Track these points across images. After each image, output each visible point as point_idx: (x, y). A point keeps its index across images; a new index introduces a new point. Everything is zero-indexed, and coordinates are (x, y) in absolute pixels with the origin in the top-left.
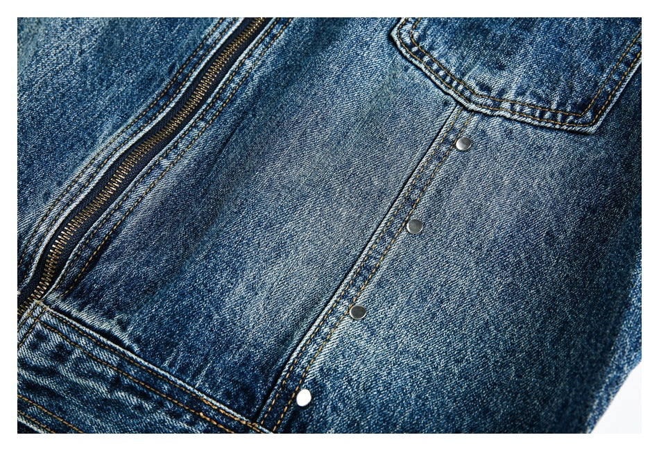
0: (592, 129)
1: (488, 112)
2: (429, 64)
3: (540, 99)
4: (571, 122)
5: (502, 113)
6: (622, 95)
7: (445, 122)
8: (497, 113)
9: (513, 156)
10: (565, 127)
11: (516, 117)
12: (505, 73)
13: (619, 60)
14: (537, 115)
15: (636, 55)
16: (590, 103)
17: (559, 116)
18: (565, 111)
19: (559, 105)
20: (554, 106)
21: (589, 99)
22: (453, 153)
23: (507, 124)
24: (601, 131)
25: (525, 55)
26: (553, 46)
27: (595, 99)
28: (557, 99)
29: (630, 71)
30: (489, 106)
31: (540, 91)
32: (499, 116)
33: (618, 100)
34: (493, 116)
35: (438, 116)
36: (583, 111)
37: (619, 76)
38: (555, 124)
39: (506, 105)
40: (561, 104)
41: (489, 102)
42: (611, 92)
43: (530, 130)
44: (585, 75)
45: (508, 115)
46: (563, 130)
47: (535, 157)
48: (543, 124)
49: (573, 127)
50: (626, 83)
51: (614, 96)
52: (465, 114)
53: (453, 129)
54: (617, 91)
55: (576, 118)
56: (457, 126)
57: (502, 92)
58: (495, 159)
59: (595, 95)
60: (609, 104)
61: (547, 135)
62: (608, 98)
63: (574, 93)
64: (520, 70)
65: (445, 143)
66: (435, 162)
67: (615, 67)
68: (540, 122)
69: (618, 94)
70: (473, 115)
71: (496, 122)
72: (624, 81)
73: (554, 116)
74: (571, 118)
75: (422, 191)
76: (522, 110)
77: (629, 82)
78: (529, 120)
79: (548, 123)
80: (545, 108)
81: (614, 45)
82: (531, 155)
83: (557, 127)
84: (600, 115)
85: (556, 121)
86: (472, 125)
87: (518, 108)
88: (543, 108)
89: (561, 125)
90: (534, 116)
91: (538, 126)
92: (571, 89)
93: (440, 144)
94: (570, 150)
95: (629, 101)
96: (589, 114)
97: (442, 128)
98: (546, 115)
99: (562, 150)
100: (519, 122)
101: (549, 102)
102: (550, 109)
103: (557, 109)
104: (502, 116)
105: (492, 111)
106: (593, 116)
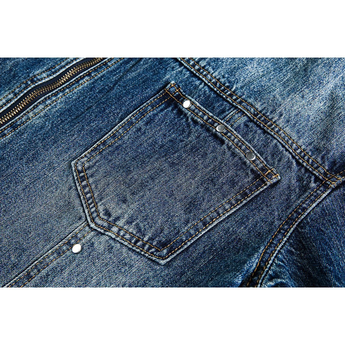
0: (163, 262)
1: (102, 231)
2: (84, 187)
3: (139, 230)
4: (152, 253)
5: (110, 234)
6: (192, 244)
7: (74, 230)
8: (107, 233)
9: (107, 264)
10: (147, 255)
11: (118, 239)
12: (124, 206)
13: (201, 219)
14: (133, 241)
15: (213, 220)
16: (169, 244)
17: (147, 247)
18: (152, 244)
19: (150, 239)
20: (146, 239)
21: (170, 241)
22: (68, 253)
23: (111, 242)
24: (168, 265)
25: (142, 197)
26: (165, 195)
27: (173, 242)
28: (150, 235)
29: (204, 230)
30: (104, 227)
31: (141, 225)
32: (107, 235)
33: (188, 247)
34: (104, 234)
35: (71, 225)
36: (163, 247)
37: (195, 231)
38: (142, 251)
39: (115, 229)
40: (151, 239)
41: (105, 224)
42: (185, 241)
43: (124, 250)
44: (174, 224)
45: (114, 236)
46: (145, 256)
47: (120, 269)
48: (134, 248)
49: (152, 256)
50: (197, 238)
51: (186, 244)
52: (87, 228)
53: (76, 236)
54: (189, 241)
55: (157, 251)
56: (79, 235)
57: (118, 219)
58: (93, 263)
59: (175, 239)
60: (180, 248)
61: (134, 257)
62: (181, 244)
63: (162, 234)
64: (134, 206)
65: (67, 244)
66: (55, 255)
67: (196, 224)
68: (133, 247)
69: (189, 244)
70: (92, 231)
71: (104, 238)
72: (196, 236)
73: (144, 245)
74: (153, 250)
75: (39, 271)
76: (124, 235)
77: (200, 237)
78: (126, 243)
79: (138, 249)
80: (140, 238)
81: (203, 207)
82: (118, 267)
83: (142, 253)
84: (172, 254)
85: (144, 249)
86: (88, 237)
87: (122, 233)
88: (139, 238)
89: (146, 253)
90: (131, 242)
91: (131, 249)
92: (162, 231)
93: (64, 244)
94: (144, 272)
95: (196, 250)
96: (165, 251)
97: (70, 234)
98: (139, 243)
99: (139, 270)
100: (120, 242)
101: (144, 235)
102: (143, 240)
103: (147, 241)
104: (110, 236)
105: (105, 231)
106: (167, 253)
